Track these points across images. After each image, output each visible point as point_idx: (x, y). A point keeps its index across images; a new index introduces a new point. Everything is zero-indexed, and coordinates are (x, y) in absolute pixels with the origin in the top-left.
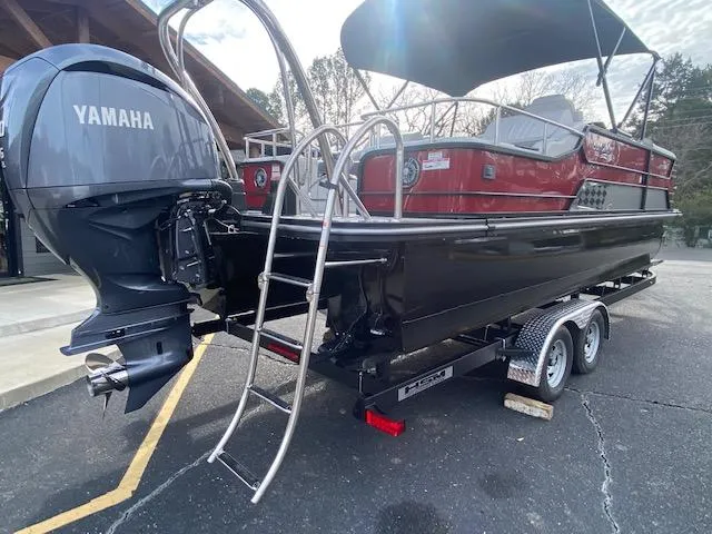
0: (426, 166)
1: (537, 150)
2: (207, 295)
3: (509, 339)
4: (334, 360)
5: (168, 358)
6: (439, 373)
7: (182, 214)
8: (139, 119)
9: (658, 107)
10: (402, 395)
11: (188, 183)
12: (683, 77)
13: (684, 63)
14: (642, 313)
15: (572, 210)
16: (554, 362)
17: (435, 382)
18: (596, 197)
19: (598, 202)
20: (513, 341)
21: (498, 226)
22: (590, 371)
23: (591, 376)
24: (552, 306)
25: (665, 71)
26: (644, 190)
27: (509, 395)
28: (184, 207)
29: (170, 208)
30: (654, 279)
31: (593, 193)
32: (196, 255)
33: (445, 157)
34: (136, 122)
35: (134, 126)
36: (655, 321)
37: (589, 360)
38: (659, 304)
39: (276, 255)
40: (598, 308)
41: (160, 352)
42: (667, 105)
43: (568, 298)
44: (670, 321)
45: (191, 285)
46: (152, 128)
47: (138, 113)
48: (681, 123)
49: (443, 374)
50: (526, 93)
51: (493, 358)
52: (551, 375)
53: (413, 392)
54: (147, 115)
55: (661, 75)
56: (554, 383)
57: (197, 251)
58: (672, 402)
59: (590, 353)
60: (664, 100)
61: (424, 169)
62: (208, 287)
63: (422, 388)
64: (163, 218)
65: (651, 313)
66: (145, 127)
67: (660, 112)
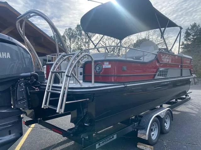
0: (104, 67)
1: (141, 60)
2: (29, 112)
3: (137, 123)
4: (72, 135)
5: (14, 136)
6: (111, 137)
7: (20, 85)
8: (5, 55)
9: (190, 39)
10: (97, 146)
11: (22, 74)
12: (198, 30)
13: (197, 26)
14: (187, 110)
15: (155, 78)
16: (154, 130)
17: (110, 141)
18: (164, 73)
19: (165, 75)
20: (139, 124)
21: (128, 85)
22: (167, 132)
23: (167, 134)
24: (154, 110)
25: (191, 28)
26: (182, 70)
27: (139, 143)
28: (21, 82)
29: (16, 82)
30: (190, 98)
31: (163, 72)
32: (25, 98)
33: (109, 64)
34: (4, 56)
35: (3, 57)
36: (191, 113)
37: (167, 129)
38: (192, 107)
39: (51, 99)
40: (168, 110)
41: (10, 134)
42: (193, 38)
43: (159, 107)
44: (196, 113)
45: (23, 109)
46: (10, 57)
47: (5, 53)
48: (198, 44)
49: (113, 137)
50: (147, 36)
51: (132, 130)
52: (153, 135)
53: (102, 145)
54: (8, 54)
55: (190, 29)
56: (154, 138)
57: (25, 97)
58: (195, 143)
59: (167, 126)
60: (192, 37)
61: (103, 67)
62: (29, 109)
63: (105, 143)
64: (13, 86)
65: (190, 110)
66: (7, 57)
67: (191, 41)
